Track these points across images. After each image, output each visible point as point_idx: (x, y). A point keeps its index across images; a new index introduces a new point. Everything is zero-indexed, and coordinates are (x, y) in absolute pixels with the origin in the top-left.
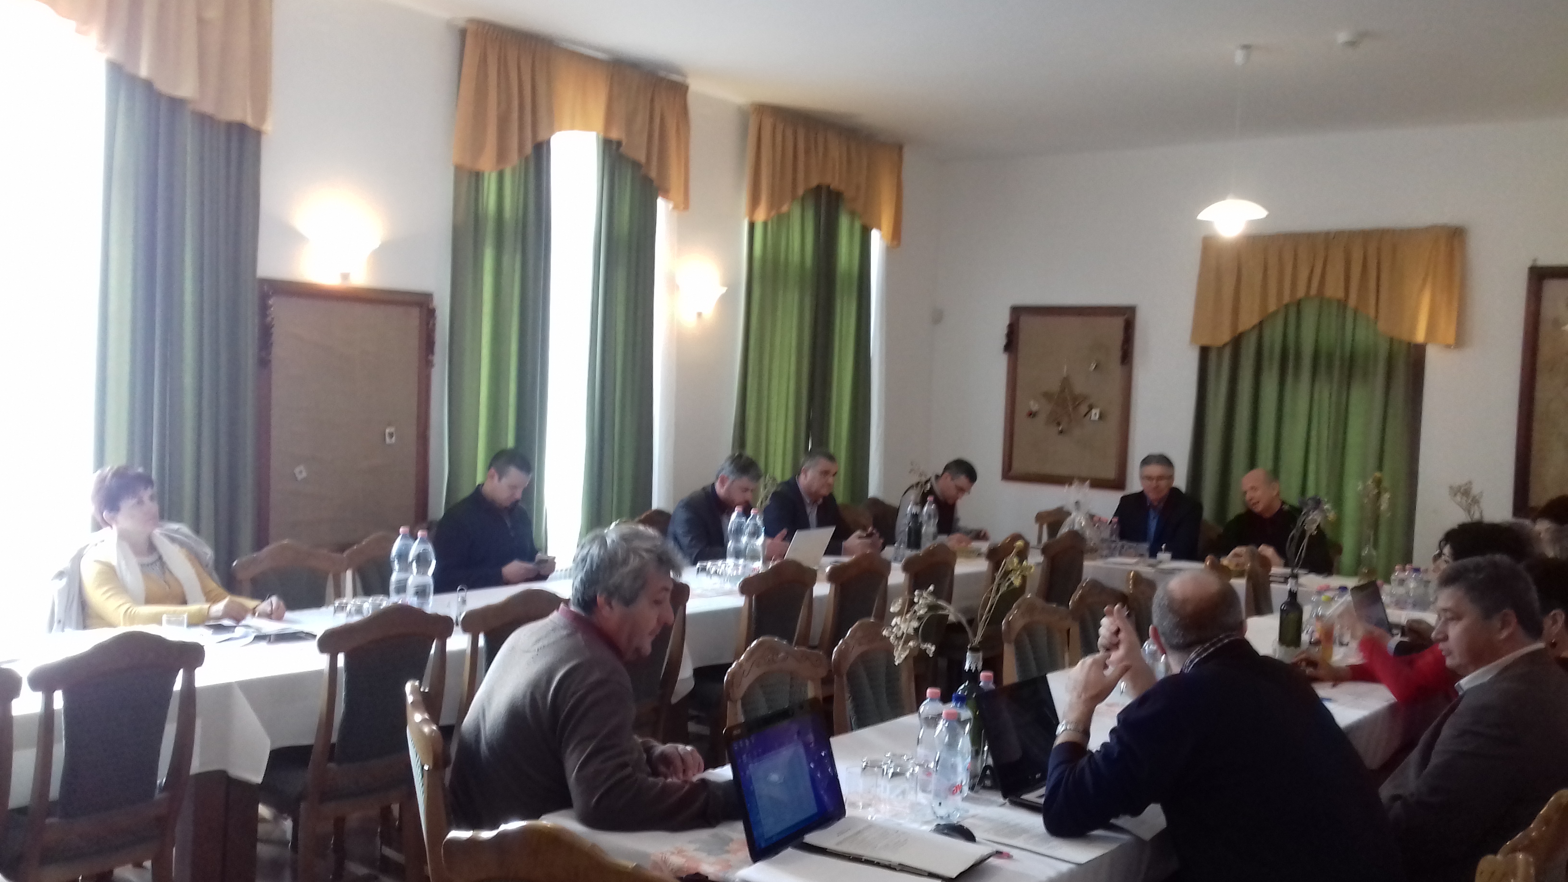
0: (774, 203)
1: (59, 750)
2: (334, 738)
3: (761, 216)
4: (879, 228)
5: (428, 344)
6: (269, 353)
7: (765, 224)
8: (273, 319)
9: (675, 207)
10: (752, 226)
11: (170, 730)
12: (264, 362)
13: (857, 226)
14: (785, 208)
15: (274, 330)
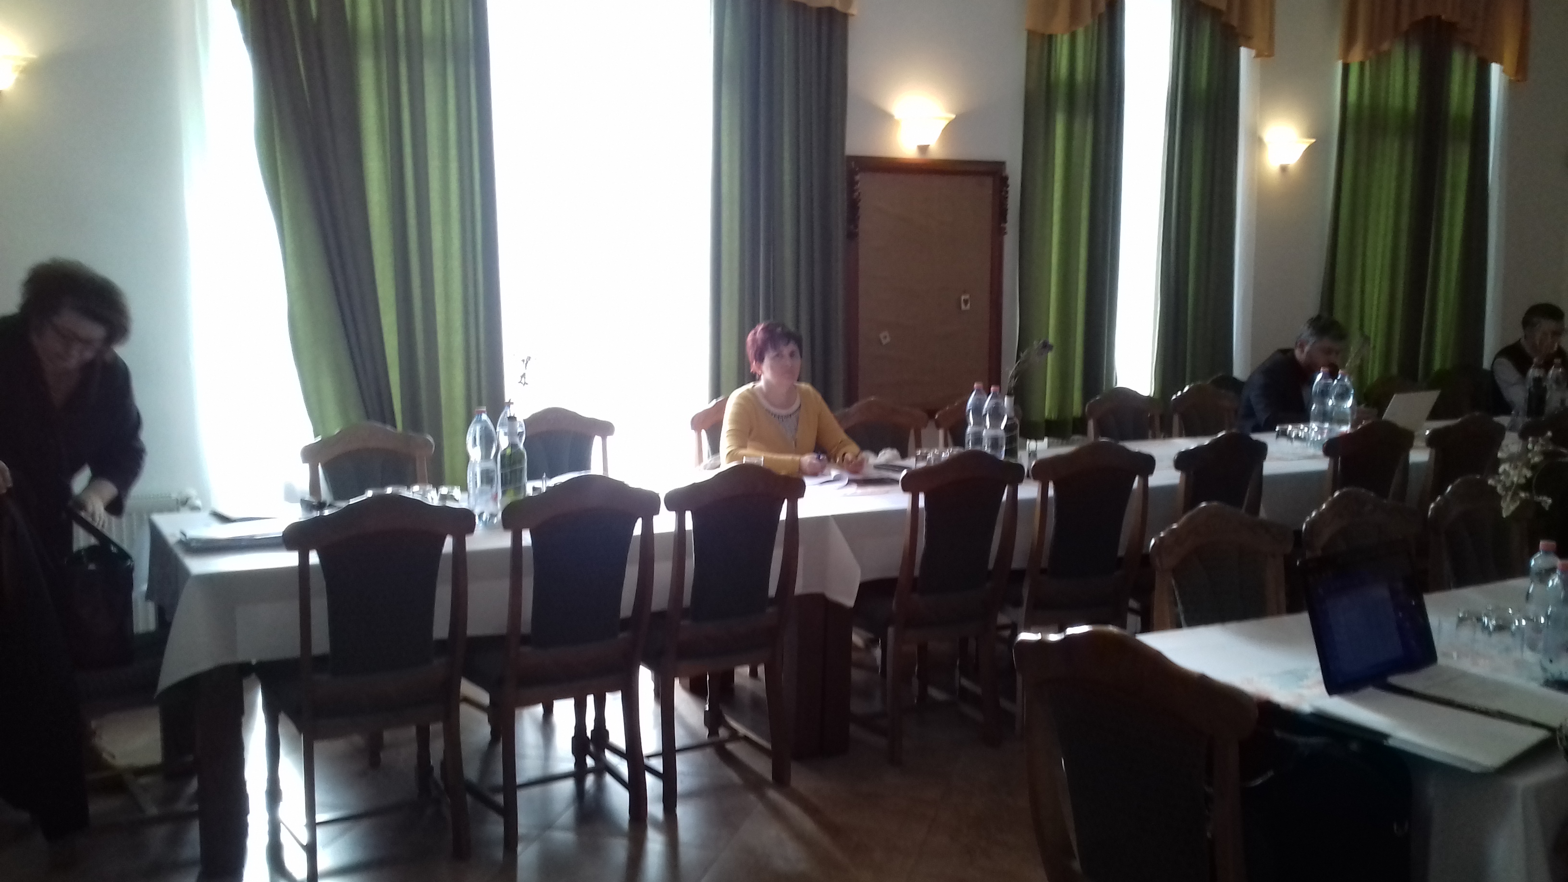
0: (1372, 44)
1: (690, 564)
2: (917, 572)
3: (1356, 56)
4: (1500, 61)
5: (1001, 214)
6: (856, 227)
7: (1362, 65)
8: (859, 194)
9: (1258, 55)
10: (1346, 68)
11: (778, 554)
12: (852, 235)
13: (1473, 60)
14: (1385, 46)
15: (860, 204)
